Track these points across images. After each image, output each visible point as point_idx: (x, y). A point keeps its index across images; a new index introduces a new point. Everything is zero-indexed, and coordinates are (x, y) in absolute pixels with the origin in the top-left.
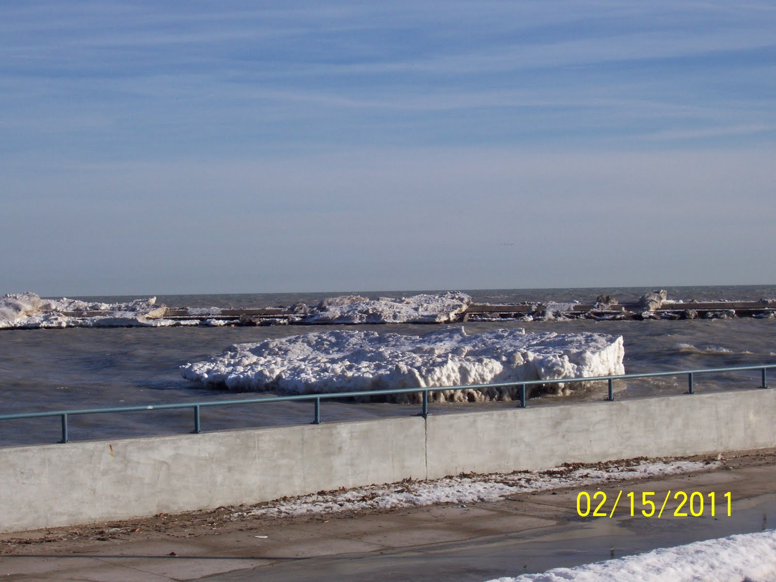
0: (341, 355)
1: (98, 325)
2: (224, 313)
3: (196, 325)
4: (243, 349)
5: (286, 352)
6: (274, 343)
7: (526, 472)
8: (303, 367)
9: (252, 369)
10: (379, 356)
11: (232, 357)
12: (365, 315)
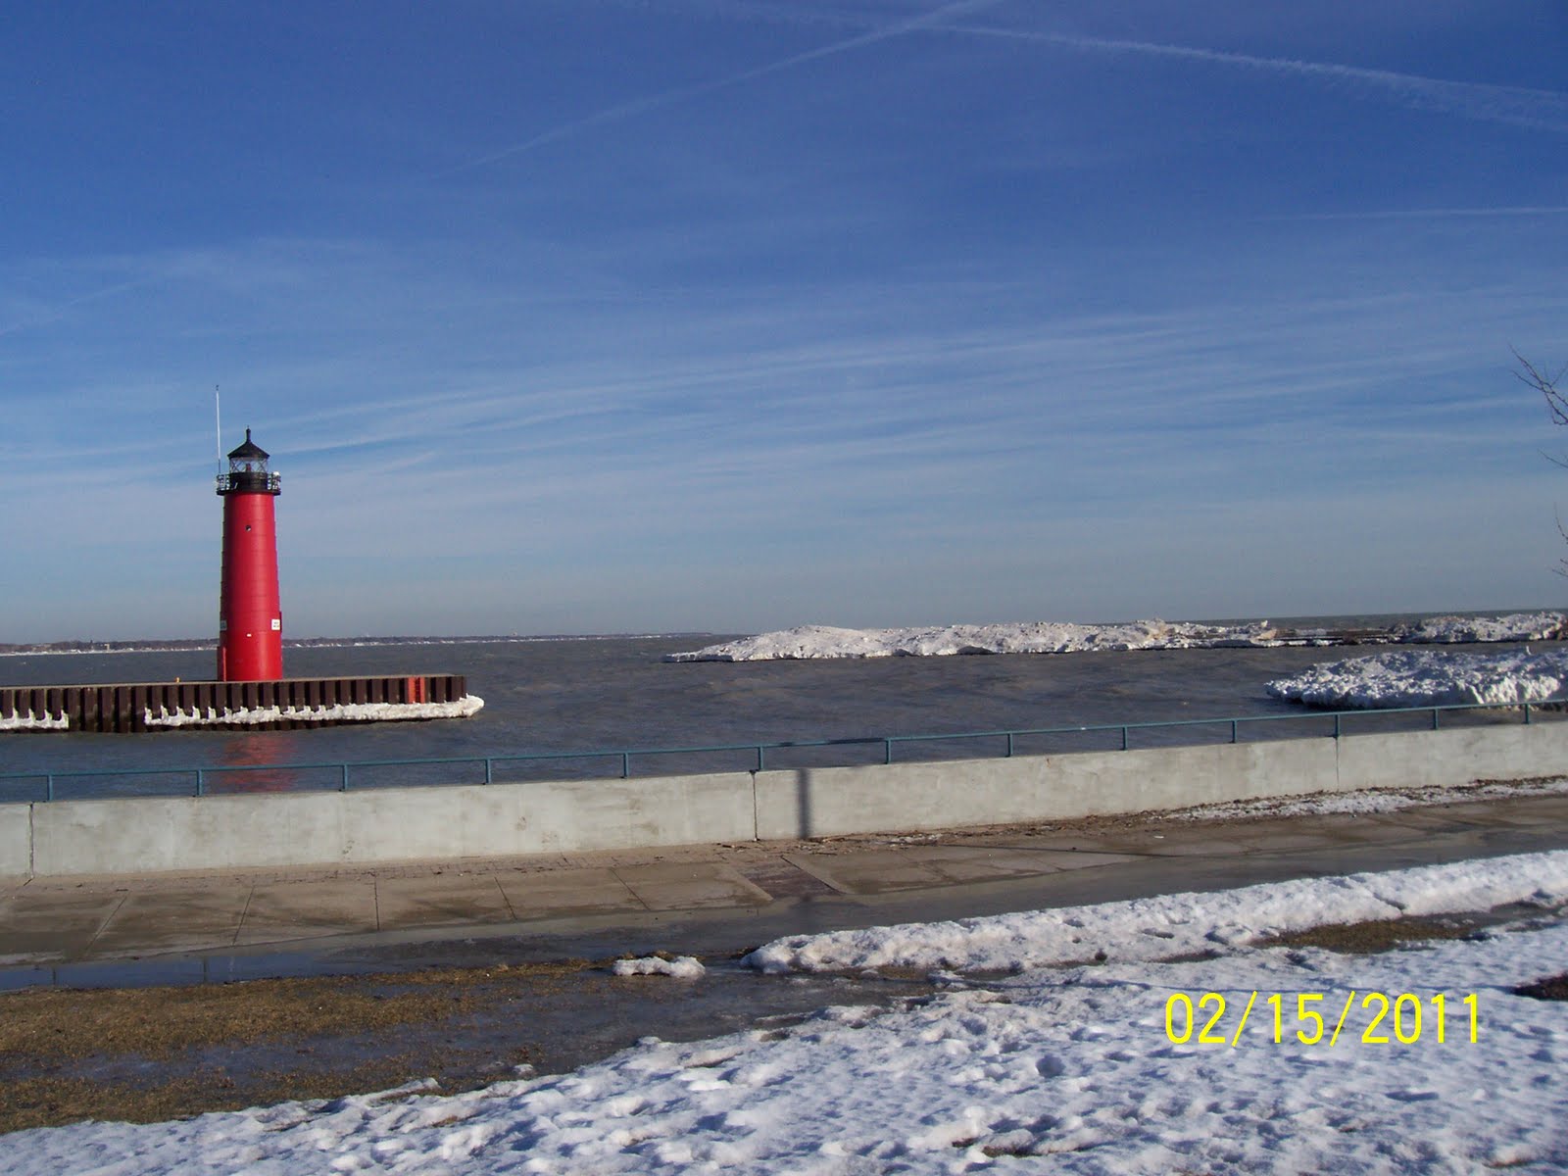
0: (1410, 673)
1: (1216, 646)
2: (1328, 634)
3: (1303, 645)
4: (1322, 668)
5: (1361, 670)
6: (1349, 663)
7: (1438, 787)
8: (1370, 684)
9: (1325, 686)
10: (1443, 674)
11: (1312, 675)
12: (1460, 635)
